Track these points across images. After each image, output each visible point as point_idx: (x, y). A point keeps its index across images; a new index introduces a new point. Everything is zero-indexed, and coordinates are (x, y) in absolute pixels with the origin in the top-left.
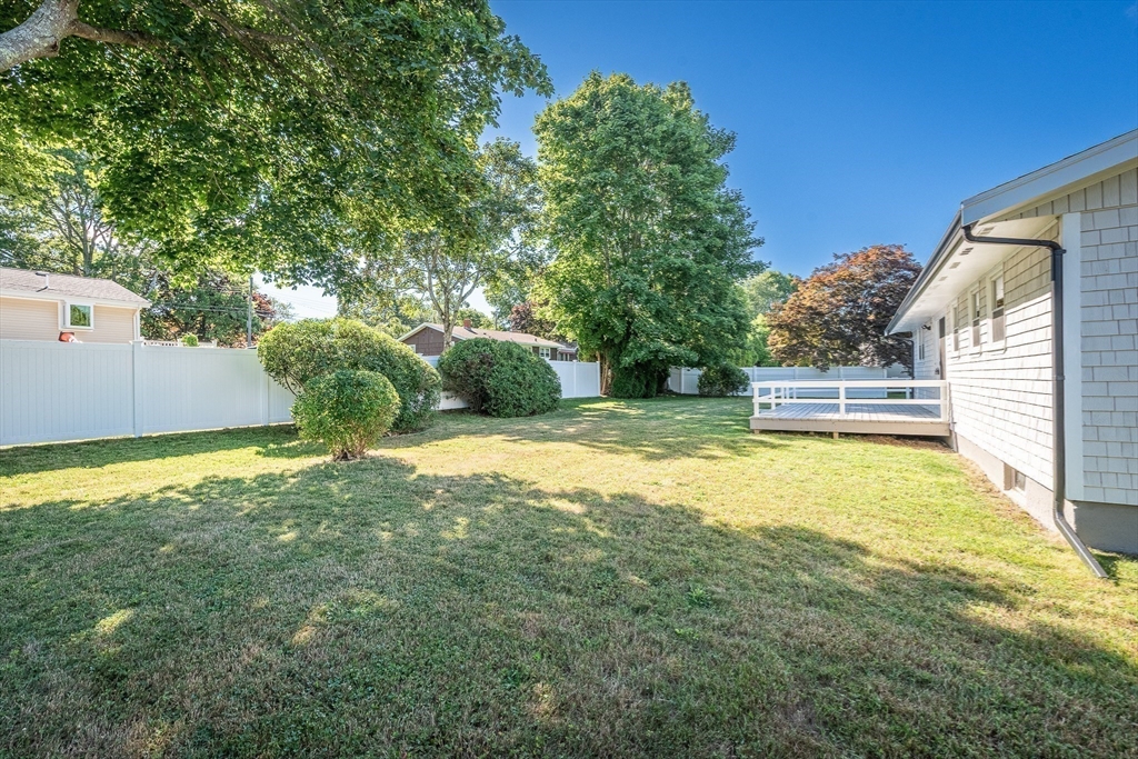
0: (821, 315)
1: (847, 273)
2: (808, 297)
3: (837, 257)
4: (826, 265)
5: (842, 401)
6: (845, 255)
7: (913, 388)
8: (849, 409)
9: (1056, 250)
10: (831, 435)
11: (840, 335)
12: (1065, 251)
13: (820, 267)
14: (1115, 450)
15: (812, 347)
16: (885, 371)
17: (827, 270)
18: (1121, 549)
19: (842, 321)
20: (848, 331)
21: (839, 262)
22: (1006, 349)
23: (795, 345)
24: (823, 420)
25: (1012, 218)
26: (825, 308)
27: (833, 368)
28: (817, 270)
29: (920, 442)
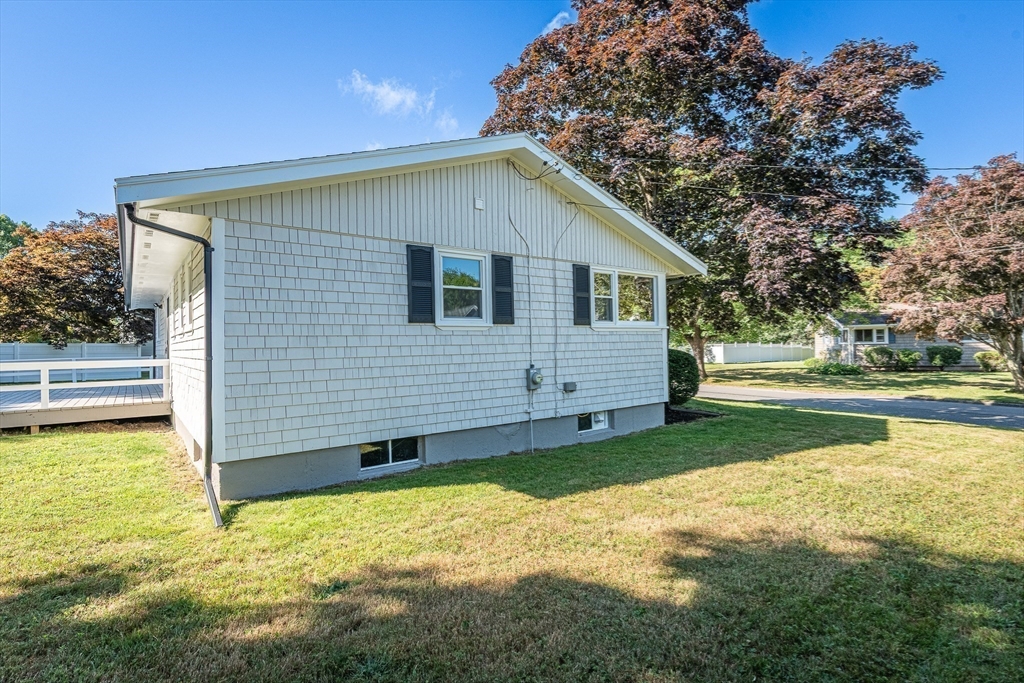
0: (57, 280)
1: (93, 236)
2: (37, 256)
3: (82, 215)
4: (68, 221)
5: (45, 386)
6: (92, 214)
7: (154, 368)
8: (55, 395)
9: (208, 248)
10: (27, 430)
11: (84, 306)
12: (213, 249)
13: (58, 222)
14: (246, 415)
15: (43, 318)
16: (140, 349)
17: (68, 227)
18: (250, 495)
19: (86, 291)
20: (95, 302)
21: (86, 221)
22: (192, 331)
23: (17, 315)
24: (15, 412)
25: (172, 210)
26: (62, 273)
27: (73, 346)
28: (54, 224)
29: (144, 424)
